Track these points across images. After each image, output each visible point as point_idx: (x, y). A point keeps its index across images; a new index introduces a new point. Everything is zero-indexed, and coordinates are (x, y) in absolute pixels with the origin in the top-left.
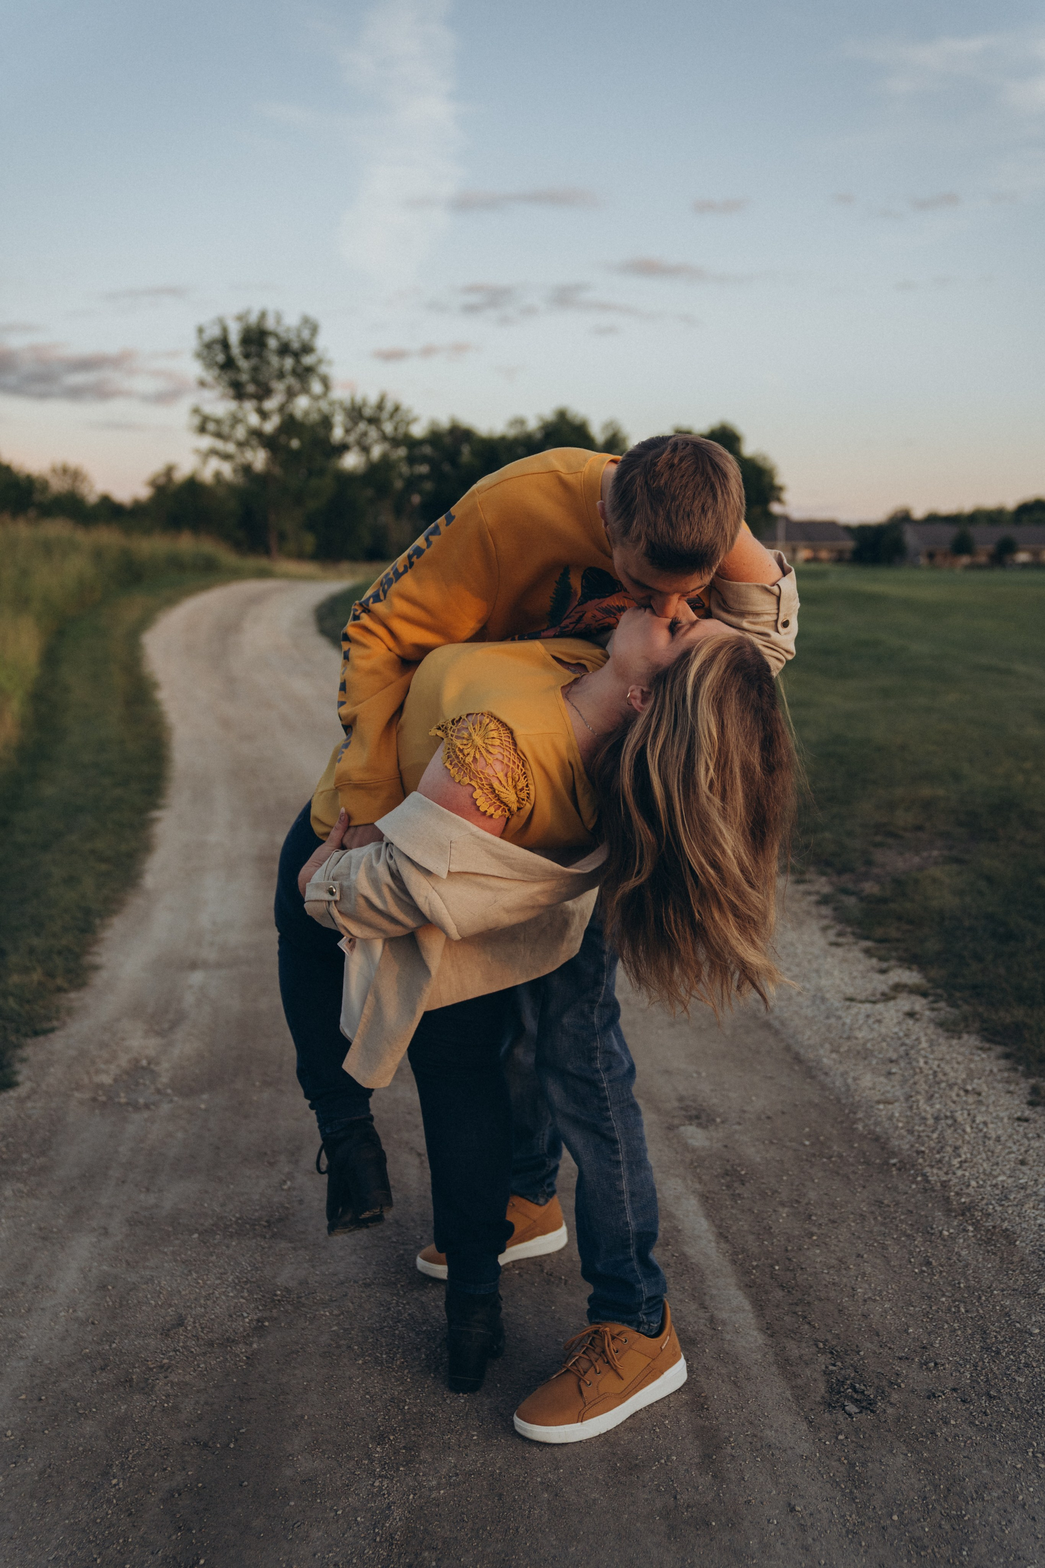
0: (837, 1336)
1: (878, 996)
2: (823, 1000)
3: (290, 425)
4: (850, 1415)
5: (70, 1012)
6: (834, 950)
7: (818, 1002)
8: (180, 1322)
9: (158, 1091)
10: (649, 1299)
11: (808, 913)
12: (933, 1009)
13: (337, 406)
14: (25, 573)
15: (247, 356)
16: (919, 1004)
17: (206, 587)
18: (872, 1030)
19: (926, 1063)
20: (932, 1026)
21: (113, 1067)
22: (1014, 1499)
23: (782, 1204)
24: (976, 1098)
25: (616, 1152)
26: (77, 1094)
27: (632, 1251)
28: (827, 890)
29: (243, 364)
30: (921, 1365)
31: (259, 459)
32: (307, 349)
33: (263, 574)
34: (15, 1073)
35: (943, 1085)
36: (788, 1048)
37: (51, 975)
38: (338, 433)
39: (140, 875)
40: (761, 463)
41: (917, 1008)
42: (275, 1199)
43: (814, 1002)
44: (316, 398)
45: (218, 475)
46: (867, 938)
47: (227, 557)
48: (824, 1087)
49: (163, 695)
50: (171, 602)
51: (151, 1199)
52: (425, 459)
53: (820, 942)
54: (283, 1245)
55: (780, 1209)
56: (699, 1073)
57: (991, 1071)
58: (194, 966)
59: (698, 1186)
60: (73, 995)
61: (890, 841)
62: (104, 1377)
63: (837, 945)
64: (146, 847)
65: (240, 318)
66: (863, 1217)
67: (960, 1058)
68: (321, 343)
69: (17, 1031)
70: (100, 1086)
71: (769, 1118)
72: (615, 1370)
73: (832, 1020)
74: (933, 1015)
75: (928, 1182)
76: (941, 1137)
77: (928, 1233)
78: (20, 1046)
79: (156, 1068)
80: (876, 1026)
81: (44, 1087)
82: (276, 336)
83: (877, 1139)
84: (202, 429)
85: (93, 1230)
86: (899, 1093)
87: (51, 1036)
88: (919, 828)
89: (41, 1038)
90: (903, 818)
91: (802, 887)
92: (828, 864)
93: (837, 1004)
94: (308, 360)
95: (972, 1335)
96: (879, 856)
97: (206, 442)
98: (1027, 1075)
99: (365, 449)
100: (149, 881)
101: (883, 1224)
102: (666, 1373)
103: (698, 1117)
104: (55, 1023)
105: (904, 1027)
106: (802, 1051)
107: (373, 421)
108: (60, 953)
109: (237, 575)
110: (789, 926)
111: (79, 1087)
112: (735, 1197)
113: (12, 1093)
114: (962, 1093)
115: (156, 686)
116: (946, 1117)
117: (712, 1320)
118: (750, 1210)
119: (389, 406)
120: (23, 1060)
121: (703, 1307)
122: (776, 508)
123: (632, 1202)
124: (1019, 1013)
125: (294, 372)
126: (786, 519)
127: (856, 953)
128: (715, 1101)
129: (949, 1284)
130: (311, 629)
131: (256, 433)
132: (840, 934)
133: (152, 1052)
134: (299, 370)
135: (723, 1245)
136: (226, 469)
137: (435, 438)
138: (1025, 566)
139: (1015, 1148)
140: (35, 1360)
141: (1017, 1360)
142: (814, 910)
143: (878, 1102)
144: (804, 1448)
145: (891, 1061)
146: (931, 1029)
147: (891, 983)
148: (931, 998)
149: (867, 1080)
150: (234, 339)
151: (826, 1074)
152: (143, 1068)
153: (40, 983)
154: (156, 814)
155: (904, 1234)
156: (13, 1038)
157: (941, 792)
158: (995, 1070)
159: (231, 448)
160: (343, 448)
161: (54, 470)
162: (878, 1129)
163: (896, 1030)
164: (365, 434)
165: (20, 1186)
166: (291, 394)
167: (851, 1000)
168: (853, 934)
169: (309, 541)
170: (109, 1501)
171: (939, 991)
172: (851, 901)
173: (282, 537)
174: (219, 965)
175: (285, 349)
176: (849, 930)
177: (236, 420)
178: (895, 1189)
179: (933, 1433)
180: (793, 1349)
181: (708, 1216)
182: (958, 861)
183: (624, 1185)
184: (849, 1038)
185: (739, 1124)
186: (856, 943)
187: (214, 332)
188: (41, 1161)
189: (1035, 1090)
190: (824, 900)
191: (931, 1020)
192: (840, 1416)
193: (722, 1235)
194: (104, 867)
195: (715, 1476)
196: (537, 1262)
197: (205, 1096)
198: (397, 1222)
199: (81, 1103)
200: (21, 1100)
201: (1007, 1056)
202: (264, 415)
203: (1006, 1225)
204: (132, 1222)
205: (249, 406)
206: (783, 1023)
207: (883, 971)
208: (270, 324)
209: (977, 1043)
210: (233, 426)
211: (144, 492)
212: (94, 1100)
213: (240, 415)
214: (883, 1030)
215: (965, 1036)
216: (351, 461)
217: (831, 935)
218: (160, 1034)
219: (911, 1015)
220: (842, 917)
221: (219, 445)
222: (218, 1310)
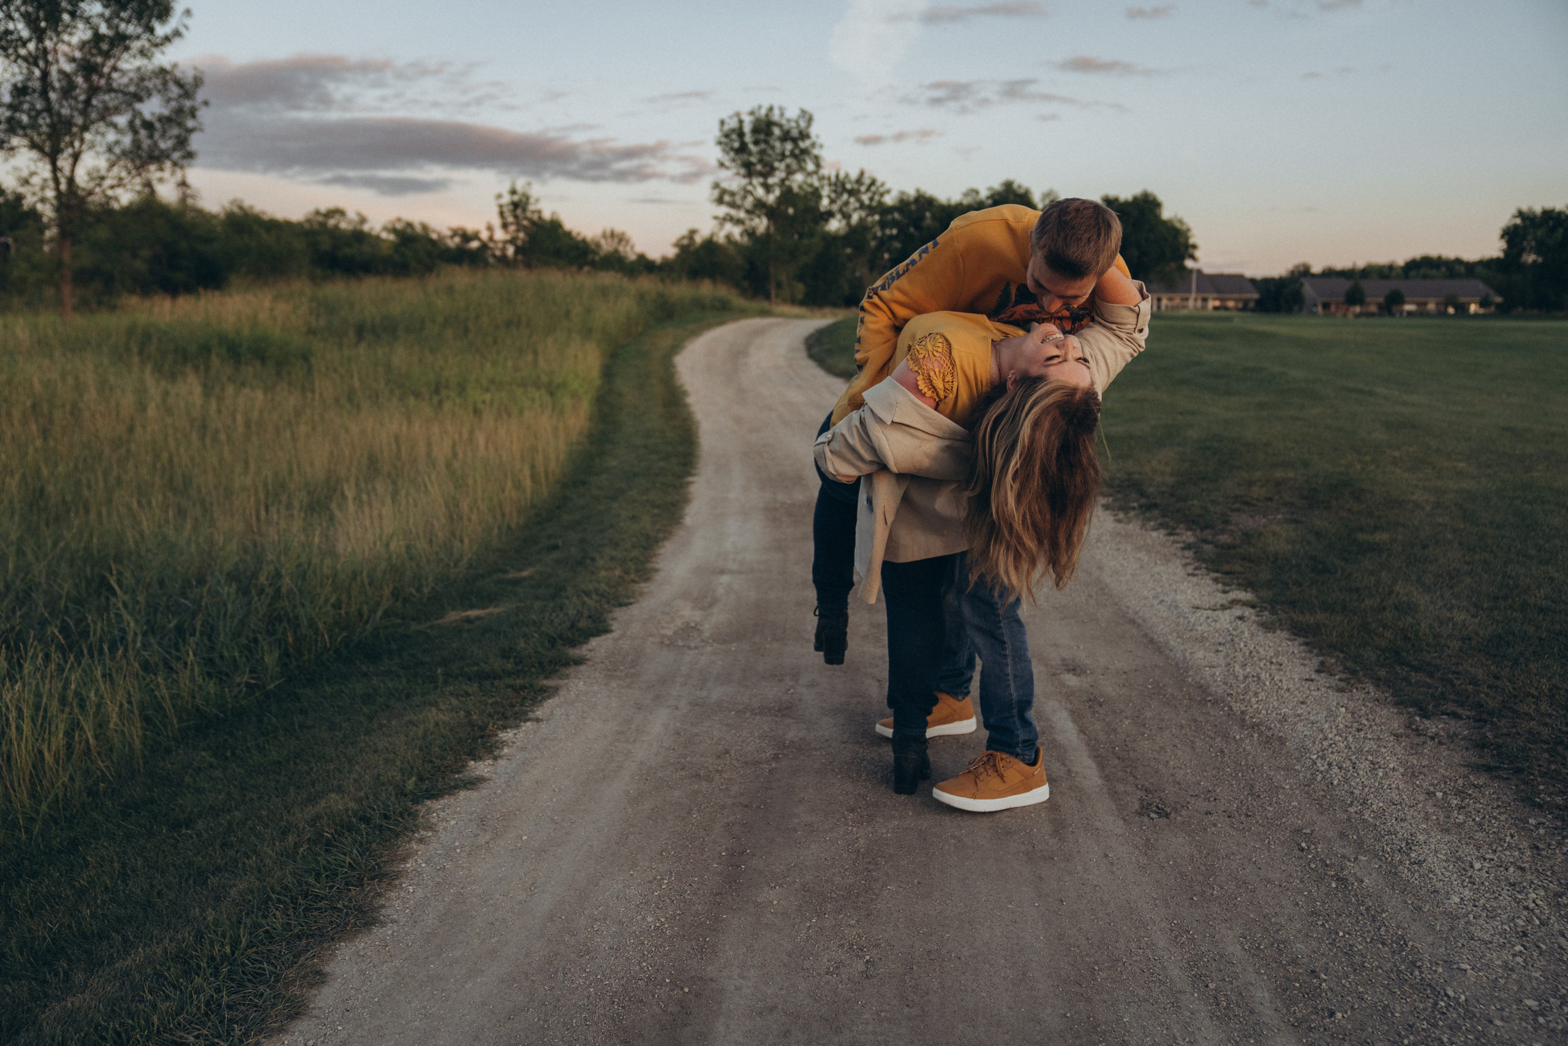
0: (1152, 784)
1: (1218, 607)
2: (1176, 607)
3: (788, 195)
4: (1152, 819)
5: (641, 594)
6: (1191, 578)
7: (1172, 609)
8: (727, 752)
9: (703, 641)
10: (1024, 741)
11: (1175, 555)
12: (1258, 616)
13: (826, 182)
14: (589, 311)
15: (756, 143)
16: (1248, 612)
17: (722, 323)
18: (1210, 626)
19: (1245, 646)
20: (1255, 625)
21: (672, 626)
22: (1250, 860)
23: (1127, 718)
24: (1278, 667)
25: (1004, 649)
26: (651, 639)
27: (1015, 711)
28: (1192, 540)
29: (752, 148)
30: (1205, 799)
31: (761, 224)
32: (804, 135)
33: (764, 313)
34: (611, 625)
35: (1255, 659)
36: (1146, 635)
37: (627, 572)
38: (825, 202)
39: (681, 517)
40: (1178, 225)
41: (1247, 614)
42: (784, 698)
43: (1169, 609)
44: (809, 174)
45: (728, 237)
46: (1217, 571)
47: (738, 301)
48: (1167, 657)
49: (690, 400)
50: (695, 333)
51: (704, 694)
52: (894, 224)
53: (1180, 572)
54: (789, 720)
55: (1125, 720)
56: (1078, 647)
57: (1293, 652)
58: (722, 572)
59: (1069, 706)
60: (642, 585)
61: (1246, 508)
62: (683, 773)
63: (1193, 575)
64: (686, 500)
65: (752, 113)
66: (1182, 727)
67: (1271, 644)
68: (814, 131)
69: (608, 603)
70: (664, 636)
71: (1125, 673)
72: (1002, 777)
73: (1181, 620)
74: (1257, 619)
75: (1232, 710)
76: (1248, 686)
77: (1226, 737)
78: (611, 612)
79: (701, 628)
80: (1213, 624)
81: (629, 633)
82: (780, 126)
83: (1201, 687)
84: (720, 201)
85: (668, 707)
86: (1222, 662)
87: (631, 607)
88: (1270, 499)
89: (624, 608)
90: (1257, 492)
91: (1172, 538)
92: (1193, 522)
93: (1186, 610)
94: (803, 145)
95: (1244, 788)
96: (1234, 517)
97: (723, 210)
98: (1317, 655)
99: (847, 216)
100: (688, 520)
101: (1195, 731)
102: (1034, 790)
103: (1074, 670)
104: (632, 600)
105: (1234, 624)
106: (1155, 637)
107: (852, 193)
108: (631, 560)
109: (744, 313)
110: (1159, 562)
111: (651, 635)
112: (1094, 713)
113: (609, 636)
114: (1268, 663)
115: (685, 393)
116: (1253, 676)
117: (1069, 771)
118: (1104, 720)
119: (867, 181)
120: (614, 619)
121: (1064, 764)
122: (1189, 264)
123: (1015, 682)
124: (1321, 617)
125: (793, 154)
126: (1199, 272)
127: (1208, 581)
128: (1088, 662)
129: (1234, 762)
130: (802, 354)
131: (760, 204)
132: (1196, 569)
133: (698, 619)
134: (797, 152)
135: (1082, 736)
136: (736, 231)
137: (903, 205)
138: (1410, 314)
139: (1299, 695)
140: (642, 763)
141: (1271, 800)
142: (1180, 554)
143: (1206, 667)
144: (1119, 831)
145: (1220, 644)
146: (1254, 628)
147: (1230, 599)
148: (1258, 609)
149: (1200, 654)
150: (747, 128)
151: (1171, 650)
152: (692, 627)
153: (620, 577)
154: (690, 479)
155: (1209, 736)
156: (606, 606)
157: (1291, 474)
158: (1296, 651)
159: (742, 215)
160: (830, 214)
161: (604, 236)
162: (1202, 681)
163: (1228, 626)
164: (847, 203)
165: (620, 682)
166: (790, 172)
167: (1198, 608)
168: (1207, 568)
169: (800, 289)
170: (693, 824)
171: (1265, 605)
172: (1208, 548)
173: (779, 285)
174: (740, 572)
175: (786, 136)
176: (1204, 566)
177: (747, 192)
178: (1208, 713)
179: (1205, 830)
180: (1121, 788)
181: (1074, 721)
182: (1296, 522)
183: (1009, 670)
184: (1191, 630)
185: (1103, 675)
186: (1208, 575)
187: (733, 124)
188: (632, 671)
189: (1322, 663)
190: (1188, 547)
191: (1254, 622)
192: (1146, 819)
193: (1082, 731)
194: (656, 511)
195: (1060, 840)
196: (955, 738)
197: (735, 644)
198: (863, 713)
199: (653, 643)
200: (616, 640)
201: (1307, 644)
202: (768, 188)
203: (1281, 734)
204: (693, 704)
205: (757, 181)
206: (1144, 620)
207: (1225, 592)
208: (776, 116)
209: (1287, 636)
210: (744, 197)
211: (671, 252)
212: (662, 643)
213: (750, 188)
214: (1218, 626)
215: (1279, 632)
216: (835, 225)
217: (1190, 569)
218: (703, 609)
219: (1241, 618)
220: (1199, 557)
221: (733, 212)
222: (749, 748)
